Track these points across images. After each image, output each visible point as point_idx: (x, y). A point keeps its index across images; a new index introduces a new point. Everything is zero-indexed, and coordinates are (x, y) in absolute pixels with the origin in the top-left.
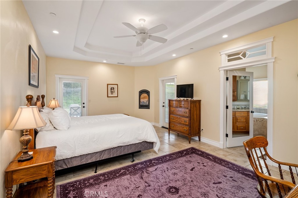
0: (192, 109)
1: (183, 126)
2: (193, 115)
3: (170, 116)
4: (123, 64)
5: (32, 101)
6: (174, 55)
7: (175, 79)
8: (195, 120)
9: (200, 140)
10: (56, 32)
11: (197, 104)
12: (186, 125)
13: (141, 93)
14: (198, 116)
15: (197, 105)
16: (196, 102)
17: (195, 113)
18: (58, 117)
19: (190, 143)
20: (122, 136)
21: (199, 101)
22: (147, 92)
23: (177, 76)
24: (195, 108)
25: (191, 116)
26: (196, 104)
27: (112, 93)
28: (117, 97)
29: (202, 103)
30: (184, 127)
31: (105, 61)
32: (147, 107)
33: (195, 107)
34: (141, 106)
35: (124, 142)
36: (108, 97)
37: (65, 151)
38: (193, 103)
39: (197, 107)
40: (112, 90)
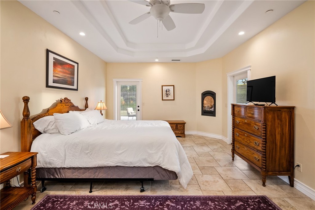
0: (269, 124)
1: (253, 151)
2: (271, 135)
3: (235, 130)
4: (179, 60)
5: (28, 102)
6: (242, 33)
7: (249, 72)
8: (278, 144)
9: (292, 185)
10: (82, 34)
11: (283, 114)
12: (258, 151)
13: (204, 95)
14: (287, 138)
15: (283, 116)
16: (280, 111)
17: (278, 130)
18: (59, 121)
19: (264, 185)
20: (123, 152)
21: (291, 110)
22: (212, 95)
23: (250, 66)
24: (276, 120)
25: (268, 136)
26: (281, 114)
27: (167, 95)
28: (174, 100)
29: (297, 112)
30: (254, 154)
31: (157, 60)
32: (212, 113)
33: (278, 119)
34: (205, 113)
35: (125, 161)
36: (163, 100)
37: (55, 159)
38: (272, 112)
39: (284, 120)
40: (167, 93)
